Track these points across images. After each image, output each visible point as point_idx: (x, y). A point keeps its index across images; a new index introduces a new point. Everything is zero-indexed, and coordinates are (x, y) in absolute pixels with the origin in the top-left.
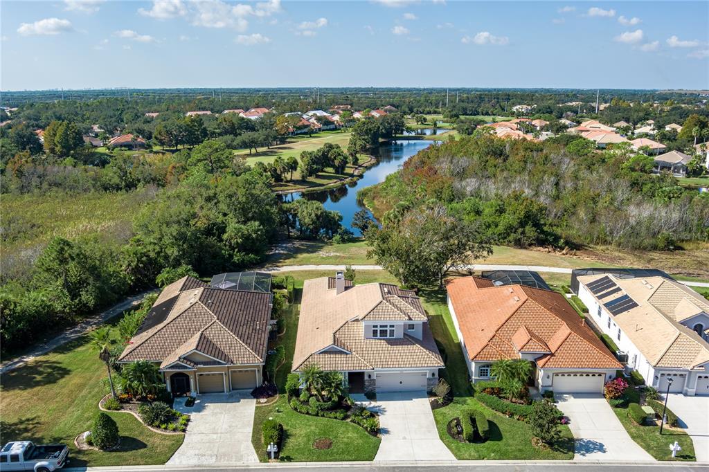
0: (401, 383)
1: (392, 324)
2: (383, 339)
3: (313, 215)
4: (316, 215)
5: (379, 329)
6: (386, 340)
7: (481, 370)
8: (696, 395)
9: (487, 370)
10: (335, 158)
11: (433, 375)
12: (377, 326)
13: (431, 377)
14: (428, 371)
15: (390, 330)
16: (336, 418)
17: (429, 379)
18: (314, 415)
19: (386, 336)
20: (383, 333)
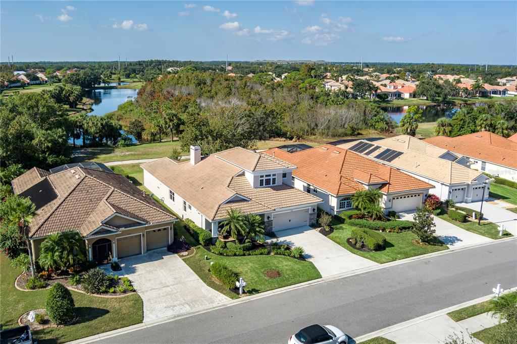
0: (290, 221)
1: (274, 173)
2: (269, 187)
3: (99, 124)
4: (102, 124)
5: (264, 178)
6: (271, 187)
7: (341, 203)
8: (472, 202)
9: (345, 203)
10: (69, 95)
11: (314, 210)
12: (262, 176)
13: (313, 212)
14: (310, 208)
15: (273, 179)
16: (261, 254)
17: (311, 214)
18: (242, 255)
19: (270, 184)
20: (268, 182)
